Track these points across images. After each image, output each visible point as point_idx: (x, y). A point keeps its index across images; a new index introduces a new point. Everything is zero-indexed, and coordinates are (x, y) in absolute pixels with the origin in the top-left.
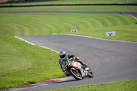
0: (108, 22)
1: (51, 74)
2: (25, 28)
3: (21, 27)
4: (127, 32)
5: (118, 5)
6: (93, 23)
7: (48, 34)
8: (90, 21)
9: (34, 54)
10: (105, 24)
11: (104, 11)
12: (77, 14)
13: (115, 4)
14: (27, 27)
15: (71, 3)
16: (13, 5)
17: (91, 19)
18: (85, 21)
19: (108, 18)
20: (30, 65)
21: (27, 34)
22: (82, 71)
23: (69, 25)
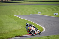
3: (17, 11)
6: (48, 10)
8: (47, 9)
9: (22, 23)
10: (53, 10)
11: (53, 4)
12: (41, 6)
13: (58, 1)
15: (38, 1)
16: (14, 2)
18: (45, 9)
20: (21, 27)
21: (20, 14)
23: (38, 10)
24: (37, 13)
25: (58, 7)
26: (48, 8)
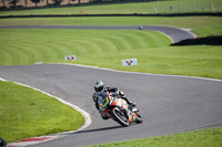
0: (125, 43)
4: (156, 59)
5: (140, 15)
6: (101, 45)
7: (27, 64)
8: (96, 42)
9: (4, 96)
10: (120, 47)
11: (118, 25)
12: (75, 30)
13: (136, 15)
15: (65, 13)
19: (125, 37)
22: (129, 113)
24: (61, 57)
25: (136, 37)
26: (102, 40)
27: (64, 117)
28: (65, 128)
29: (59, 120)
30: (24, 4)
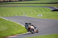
0: (39, 10)
1: (15, 32)
2: (4, 13)
6: (33, 11)
7: (13, 16)
9: (7, 24)
14: (4, 12)
15: (23, 3)
17: (32, 9)
20: (6, 29)
22: (34, 30)
27: (23, 30)
28: (23, 32)
29: (22, 30)
30: (13, 1)
